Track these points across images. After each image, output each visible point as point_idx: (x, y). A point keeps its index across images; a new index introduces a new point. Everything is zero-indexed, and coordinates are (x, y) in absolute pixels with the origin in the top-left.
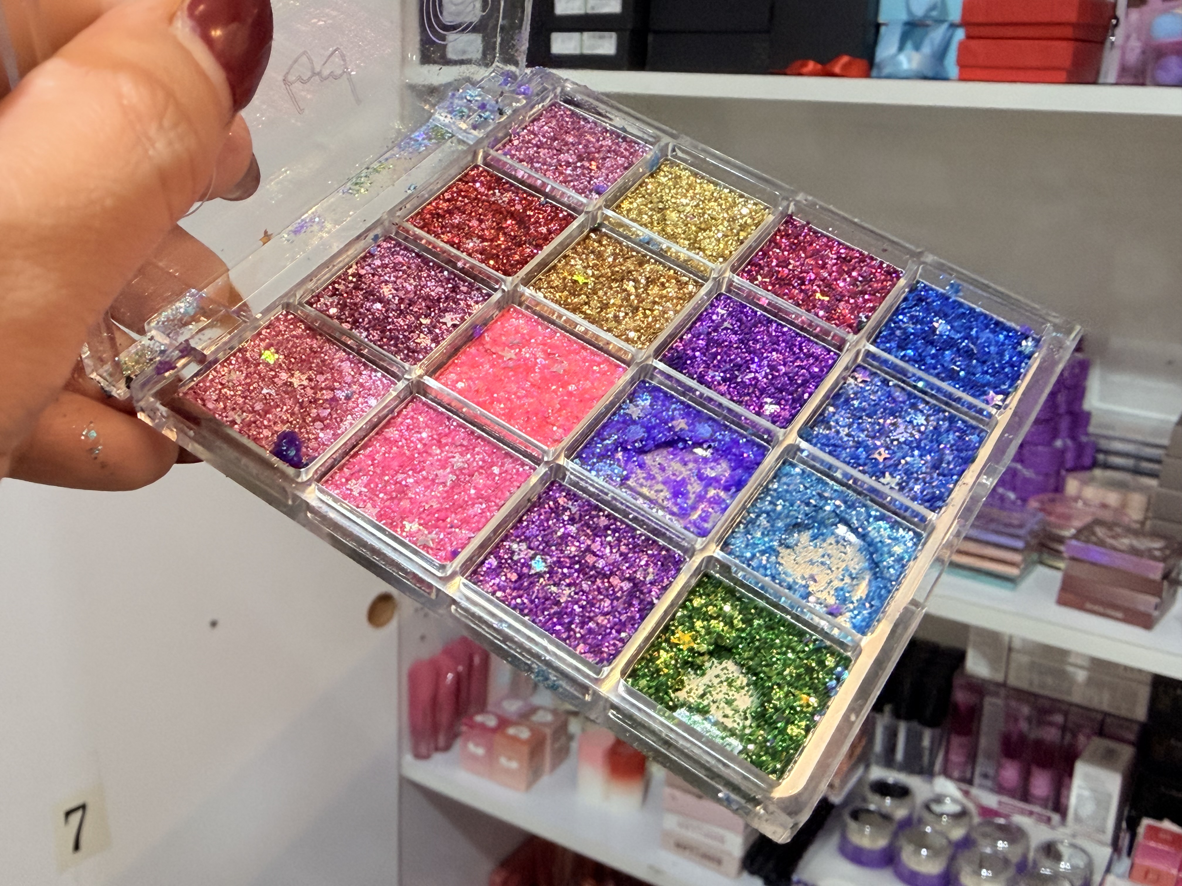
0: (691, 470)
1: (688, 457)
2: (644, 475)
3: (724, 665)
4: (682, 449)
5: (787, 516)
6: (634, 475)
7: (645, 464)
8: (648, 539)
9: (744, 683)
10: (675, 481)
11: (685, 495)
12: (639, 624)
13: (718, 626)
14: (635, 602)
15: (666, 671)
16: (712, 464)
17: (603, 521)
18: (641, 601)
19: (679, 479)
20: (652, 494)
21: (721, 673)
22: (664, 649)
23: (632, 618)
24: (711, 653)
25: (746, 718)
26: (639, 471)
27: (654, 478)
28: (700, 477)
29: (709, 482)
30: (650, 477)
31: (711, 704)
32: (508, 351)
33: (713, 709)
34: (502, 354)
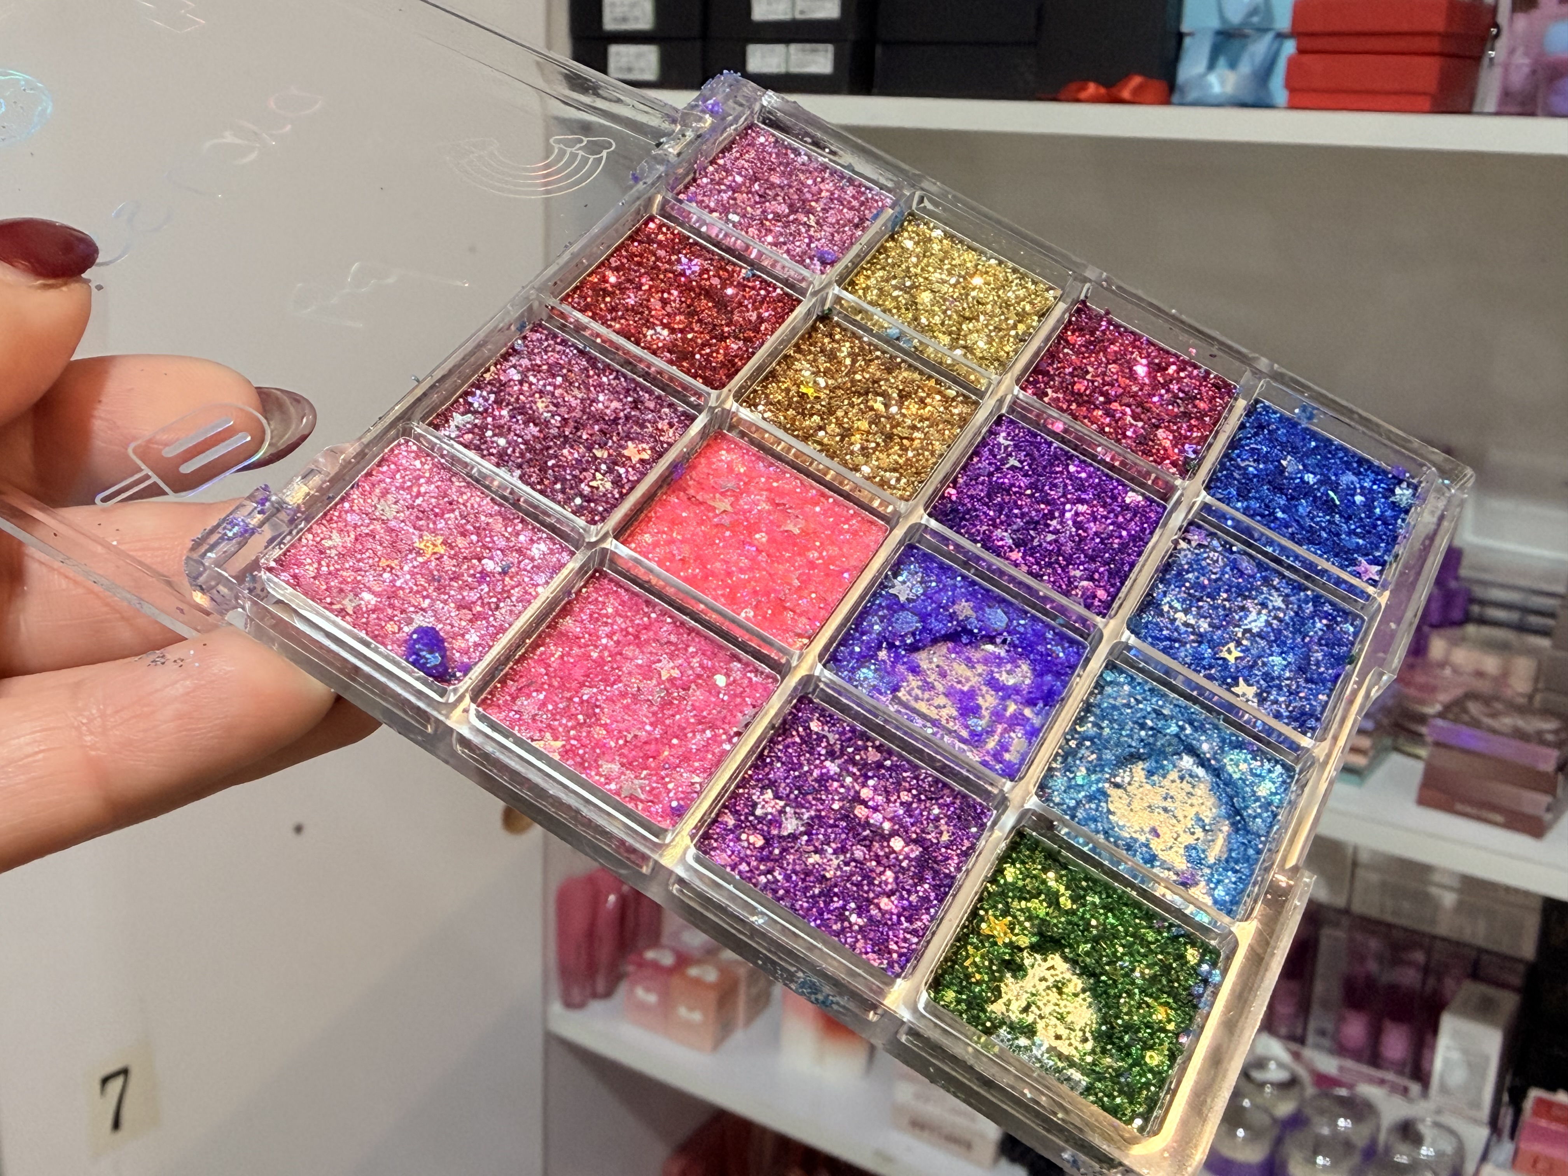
0: (980, 675)
1: (976, 655)
2: (920, 683)
3: (1050, 963)
4: (966, 645)
5: (1118, 744)
6: (905, 684)
7: (919, 666)
8: (937, 781)
9: (1079, 989)
10: (962, 692)
11: (975, 711)
13: (1038, 906)
14: (929, 875)
15: (978, 977)
16: (1009, 666)
17: (873, 756)
18: (936, 873)
19: (965, 689)
20: (933, 713)
21: (1048, 974)
22: (972, 944)
23: (926, 899)
24: (1034, 948)
25: (1085, 1040)
26: (911, 677)
27: (933, 687)
28: (993, 684)
29: (1006, 692)
30: (928, 686)
31: (1038, 1020)
32: (720, 500)
33: (1040, 1025)
34: (712, 504)
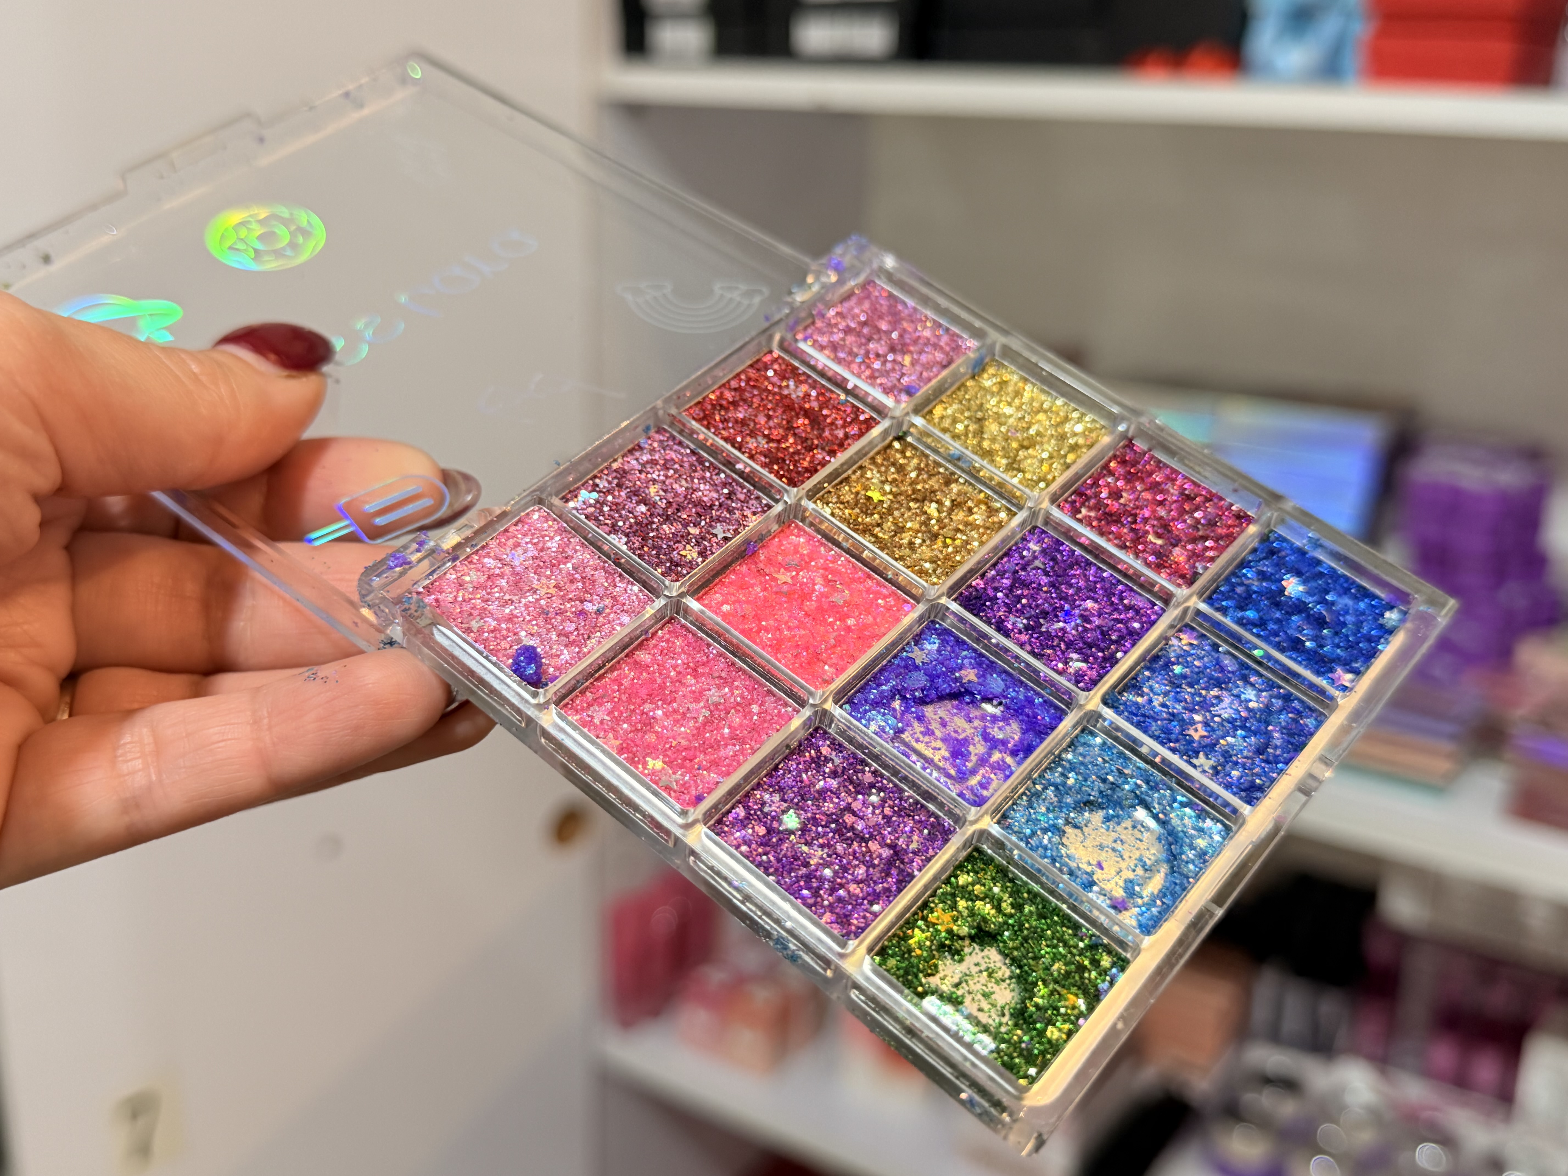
0: (975, 728)
1: (974, 713)
2: (922, 729)
3: (986, 952)
4: (968, 703)
5: (1079, 791)
6: (910, 729)
7: (924, 716)
8: (917, 802)
9: (1007, 976)
10: (957, 740)
11: (965, 756)
12: (896, 896)
13: (986, 909)
14: (894, 872)
15: (919, 952)
16: (1001, 724)
17: (868, 778)
18: (901, 871)
19: (961, 737)
20: (927, 752)
21: (982, 962)
22: (919, 928)
23: (887, 890)
24: (972, 938)
25: (1003, 1015)
26: (916, 724)
27: (933, 733)
28: (986, 737)
29: (993, 744)
30: (929, 732)
31: (966, 995)
32: (783, 574)
33: (968, 1000)
34: (776, 576)
